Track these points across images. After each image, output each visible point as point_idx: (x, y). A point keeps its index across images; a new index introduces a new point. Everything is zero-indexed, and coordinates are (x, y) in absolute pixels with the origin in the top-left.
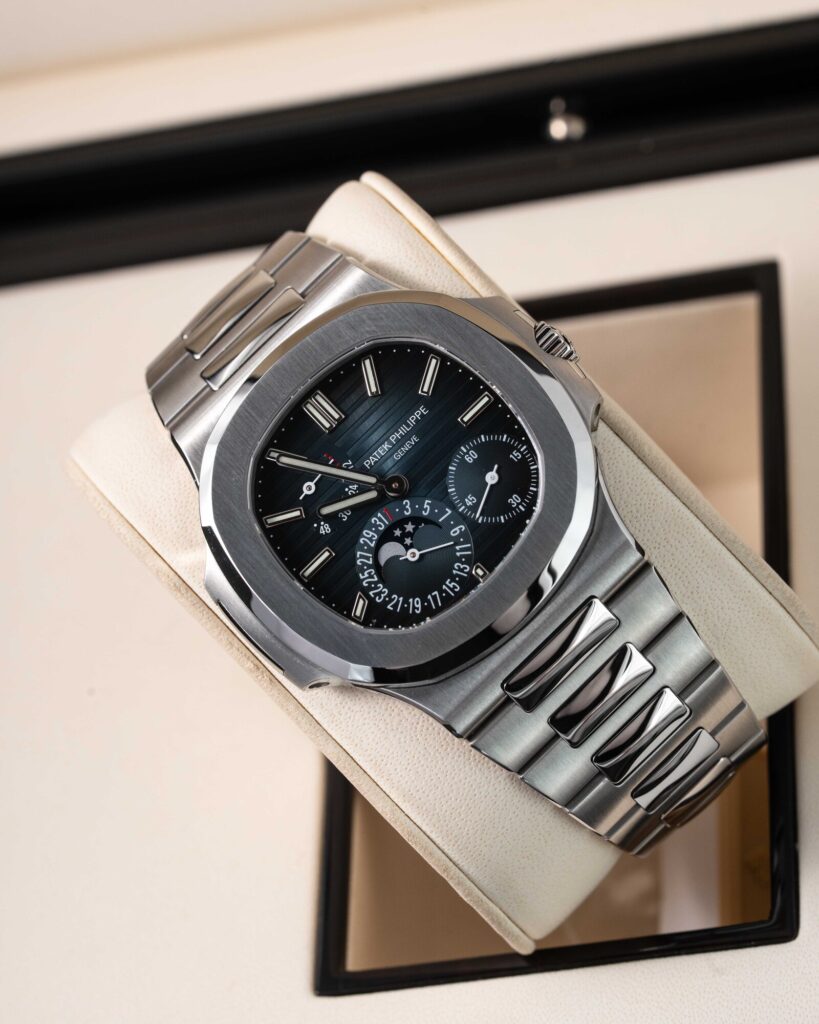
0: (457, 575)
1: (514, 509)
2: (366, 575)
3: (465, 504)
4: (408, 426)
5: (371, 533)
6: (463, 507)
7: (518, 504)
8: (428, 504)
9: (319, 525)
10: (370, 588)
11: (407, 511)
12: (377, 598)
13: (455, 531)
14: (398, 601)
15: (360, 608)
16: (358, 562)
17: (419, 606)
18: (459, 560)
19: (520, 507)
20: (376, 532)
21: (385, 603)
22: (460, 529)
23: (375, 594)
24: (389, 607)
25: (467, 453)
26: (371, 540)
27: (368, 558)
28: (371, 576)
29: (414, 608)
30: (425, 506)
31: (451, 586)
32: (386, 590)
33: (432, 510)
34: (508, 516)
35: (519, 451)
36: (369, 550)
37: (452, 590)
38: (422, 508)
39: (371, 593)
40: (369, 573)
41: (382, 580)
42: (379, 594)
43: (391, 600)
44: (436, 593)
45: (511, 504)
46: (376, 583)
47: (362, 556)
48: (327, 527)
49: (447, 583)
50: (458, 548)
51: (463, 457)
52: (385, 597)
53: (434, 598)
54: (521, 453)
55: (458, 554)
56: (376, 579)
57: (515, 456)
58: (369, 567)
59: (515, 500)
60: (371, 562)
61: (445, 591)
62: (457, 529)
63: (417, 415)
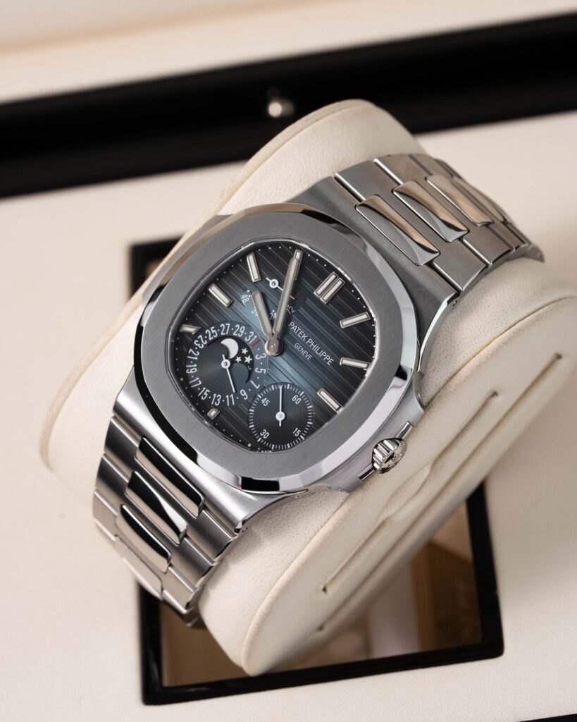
0: (212, 397)
1: (259, 434)
2: (213, 331)
3: (263, 398)
4: (319, 352)
5: (243, 332)
6: (260, 397)
7: (262, 437)
8: (263, 371)
9: (248, 294)
10: (204, 335)
11: (258, 357)
12: (197, 341)
13: (243, 393)
14: (195, 356)
15: (190, 329)
16: (222, 325)
17: (191, 372)
18: (223, 397)
19: (260, 439)
20: (244, 336)
21: (193, 347)
22: (245, 397)
23: (200, 340)
24: (191, 350)
25: (299, 397)
26: (238, 332)
27: (225, 331)
28: (212, 335)
29: (190, 368)
30: (262, 370)
31: (205, 393)
32: (203, 346)
33: (259, 374)
34: (254, 431)
35: (301, 434)
36: (231, 332)
37: (202, 394)
38: (261, 367)
39: (201, 336)
40: (214, 334)
41: (210, 343)
42: (200, 342)
43: (195, 351)
44: (200, 383)
45: (262, 432)
46: (208, 339)
47: (226, 327)
48: (247, 300)
49: (207, 391)
50: (232, 396)
51: (296, 394)
52: (198, 347)
53: (197, 382)
54: (299, 436)
55: (227, 396)
56: (210, 339)
57: (297, 432)
58: (219, 333)
59: (265, 434)
60: (222, 334)
61: (202, 389)
62: (245, 394)
63: (327, 357)
